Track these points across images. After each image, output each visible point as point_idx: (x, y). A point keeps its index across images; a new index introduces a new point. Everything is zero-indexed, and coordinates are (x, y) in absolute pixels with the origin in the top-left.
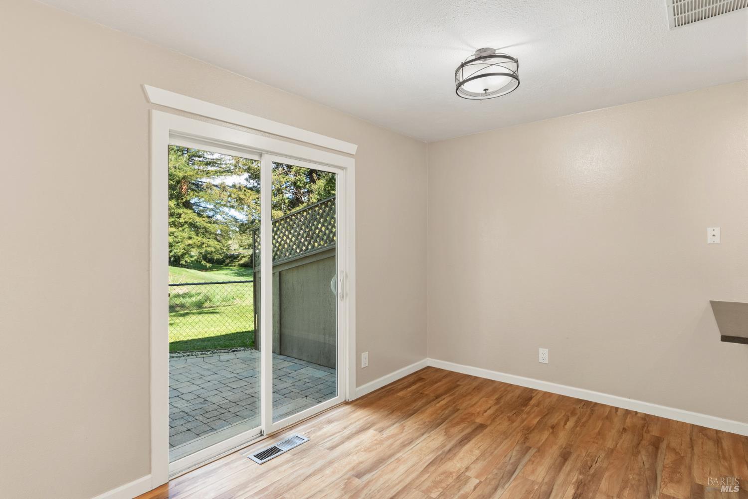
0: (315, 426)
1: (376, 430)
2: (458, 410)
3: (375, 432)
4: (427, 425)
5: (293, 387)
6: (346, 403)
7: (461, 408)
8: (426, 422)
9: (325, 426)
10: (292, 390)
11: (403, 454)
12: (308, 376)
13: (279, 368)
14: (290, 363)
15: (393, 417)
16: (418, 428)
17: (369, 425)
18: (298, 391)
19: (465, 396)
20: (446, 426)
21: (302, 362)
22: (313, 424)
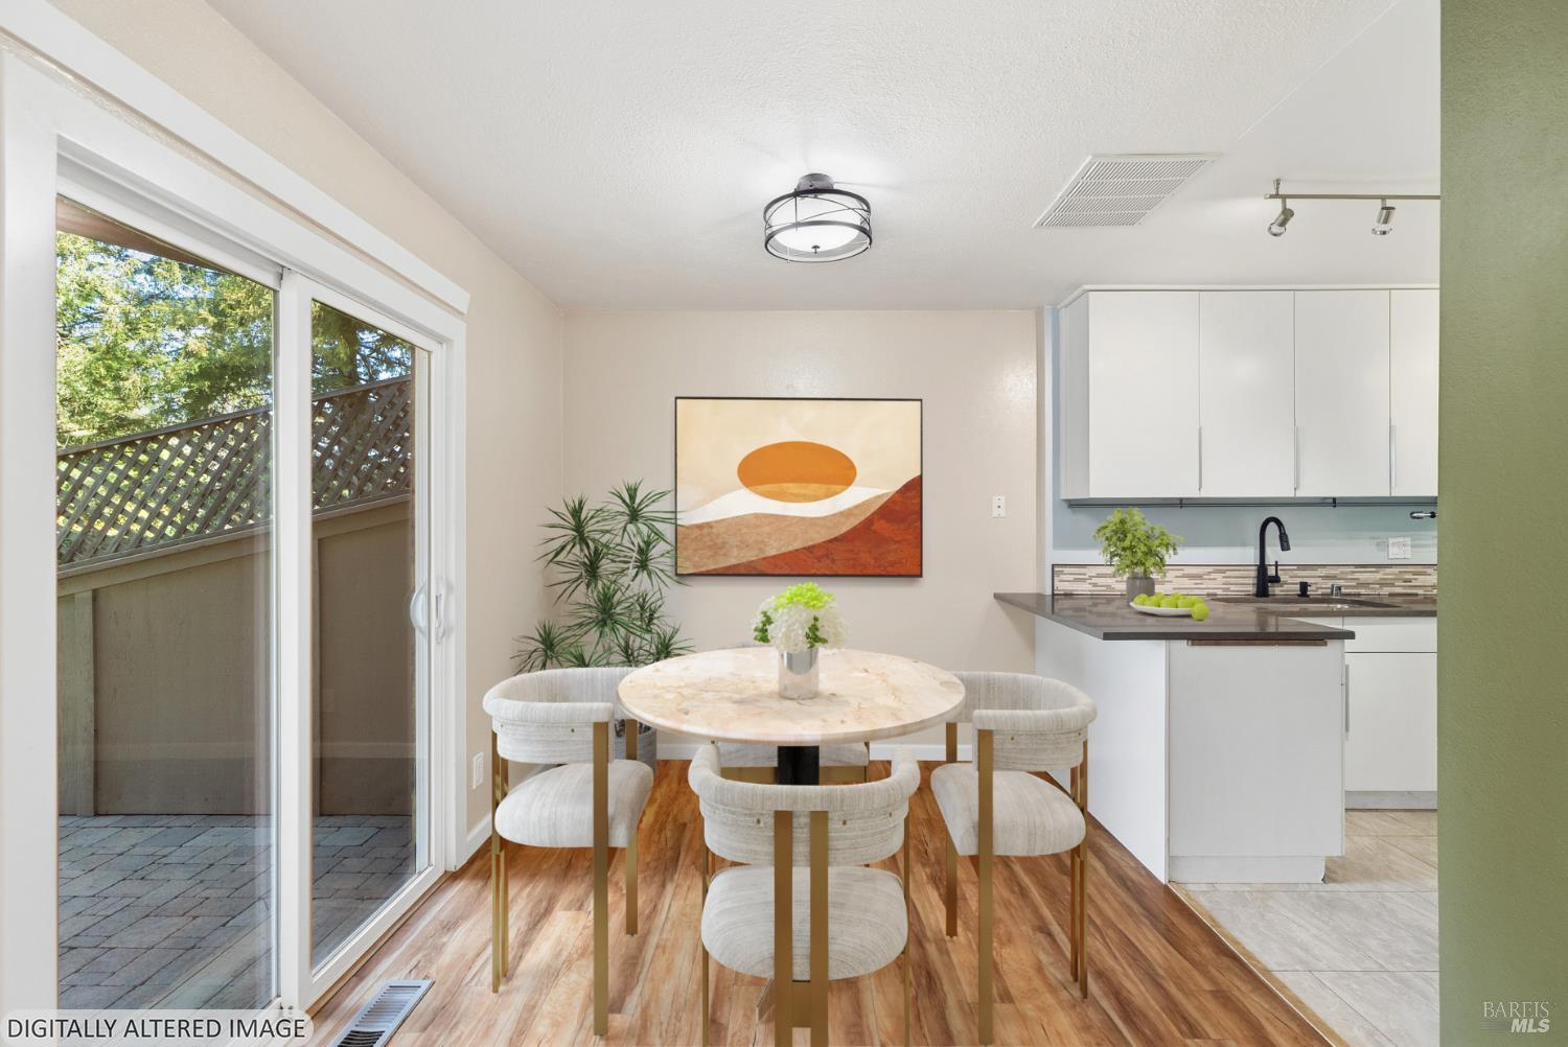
0: (419, 950)
1: (568, 908)
2: (685, 825)
3: (571, 914)
4: (656, 868)
5: (202, 886)
6: (452, 877)
7: (687, 821)
8: (648, 864)
9: (445, 939)
10: (204, 894)
11: (661, 934)
12: (229, 850)
13: (119, 851)
14: (146, 830)
15: (579, 873)
16: (645, 877)
17: (544, 904)
18: (224, 892)
19: (676, 799)
20: (688, 859)
21: (186, 820)
22: (411, 946)
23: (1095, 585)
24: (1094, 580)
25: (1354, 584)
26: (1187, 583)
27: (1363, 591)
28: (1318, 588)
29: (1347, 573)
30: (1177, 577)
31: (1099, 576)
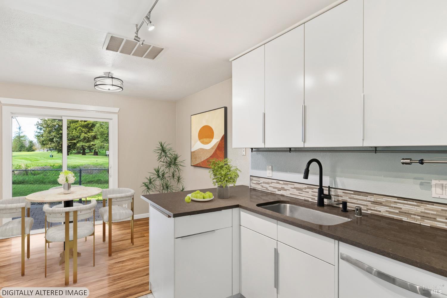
23: (262, 186)
24: (262, 185)
25: (397, 211)
26: (296, 192)
27: (405, 219)
28: (368, 209)
29: (391, 202)
30: (291, 188)
31: (264, 183)
